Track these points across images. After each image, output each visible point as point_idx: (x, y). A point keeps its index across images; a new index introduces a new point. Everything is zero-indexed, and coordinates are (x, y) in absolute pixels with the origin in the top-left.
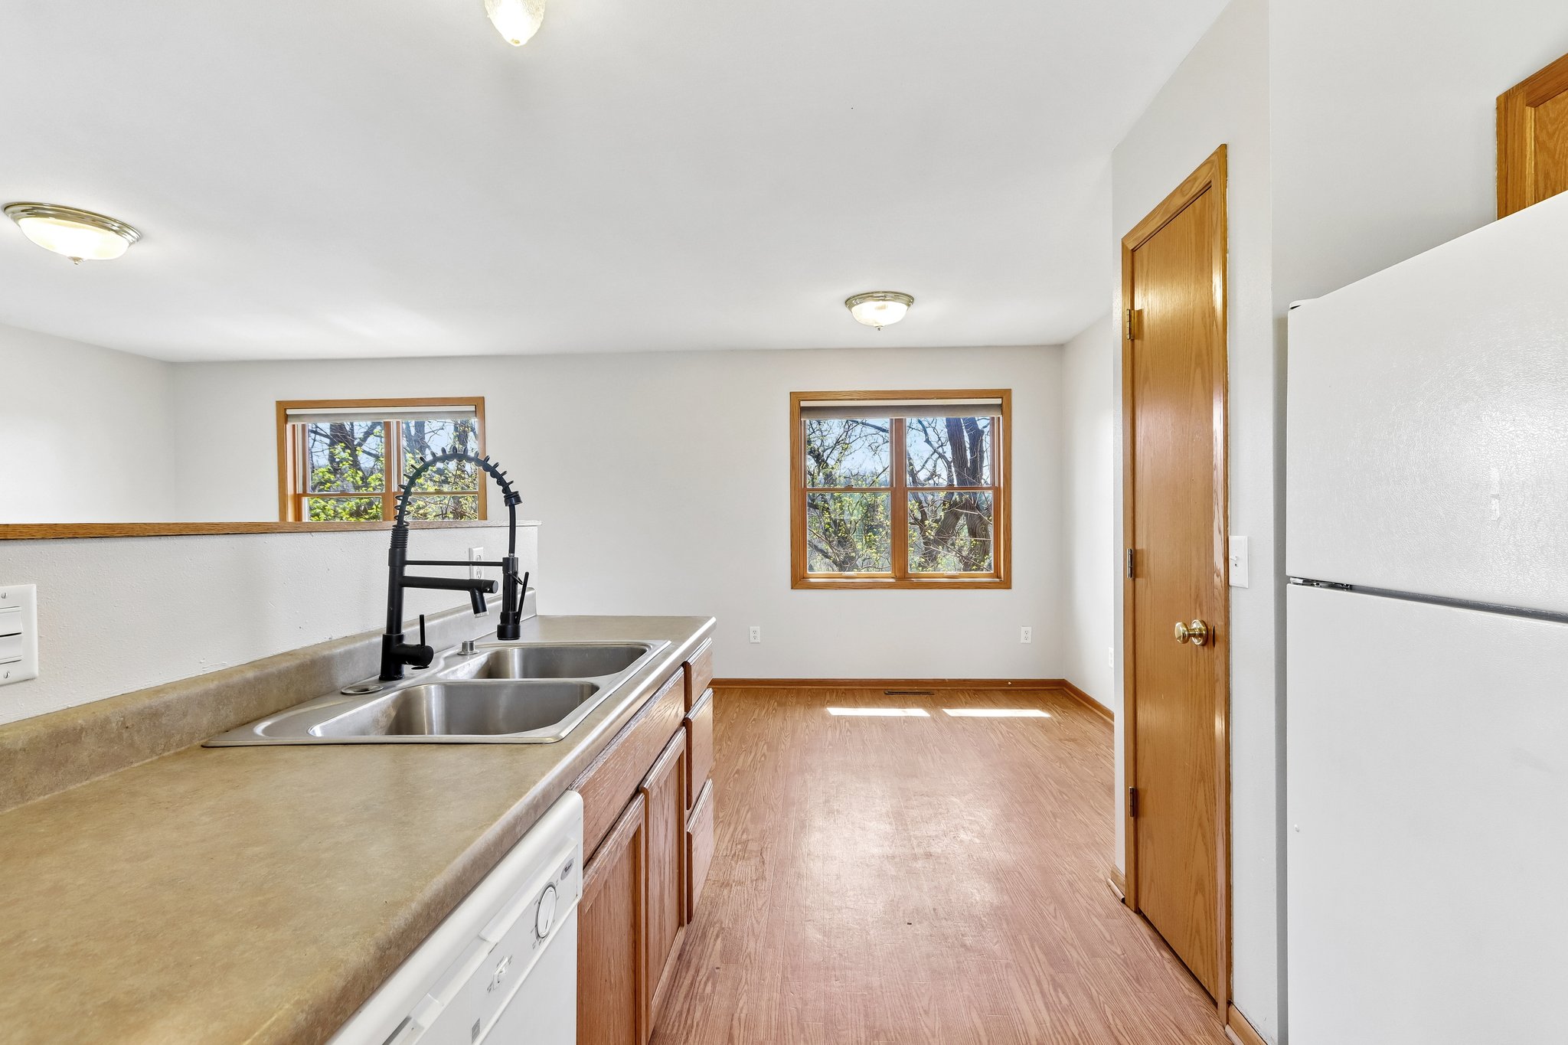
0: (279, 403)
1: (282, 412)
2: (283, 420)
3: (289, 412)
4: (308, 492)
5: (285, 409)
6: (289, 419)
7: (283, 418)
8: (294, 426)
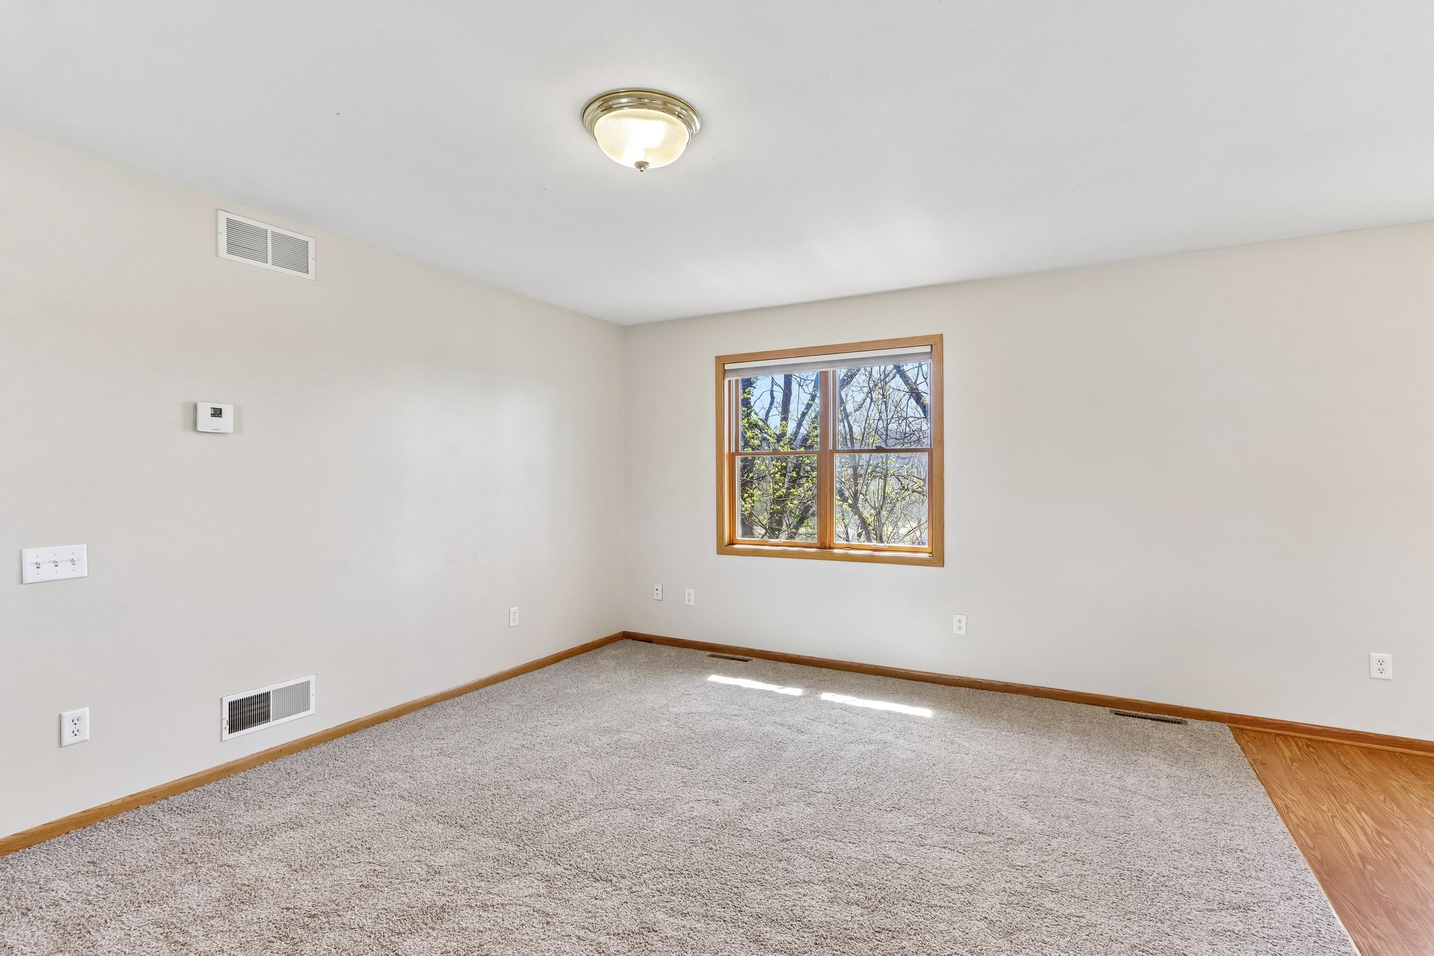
0: (718, 358)
1: (721, 368)
2: (721, 375)
3: (727, 367)
4: (740, 451)
5: (724, 364)
6: (727, 374)
7: (722, 373)
8: (730, 381)
